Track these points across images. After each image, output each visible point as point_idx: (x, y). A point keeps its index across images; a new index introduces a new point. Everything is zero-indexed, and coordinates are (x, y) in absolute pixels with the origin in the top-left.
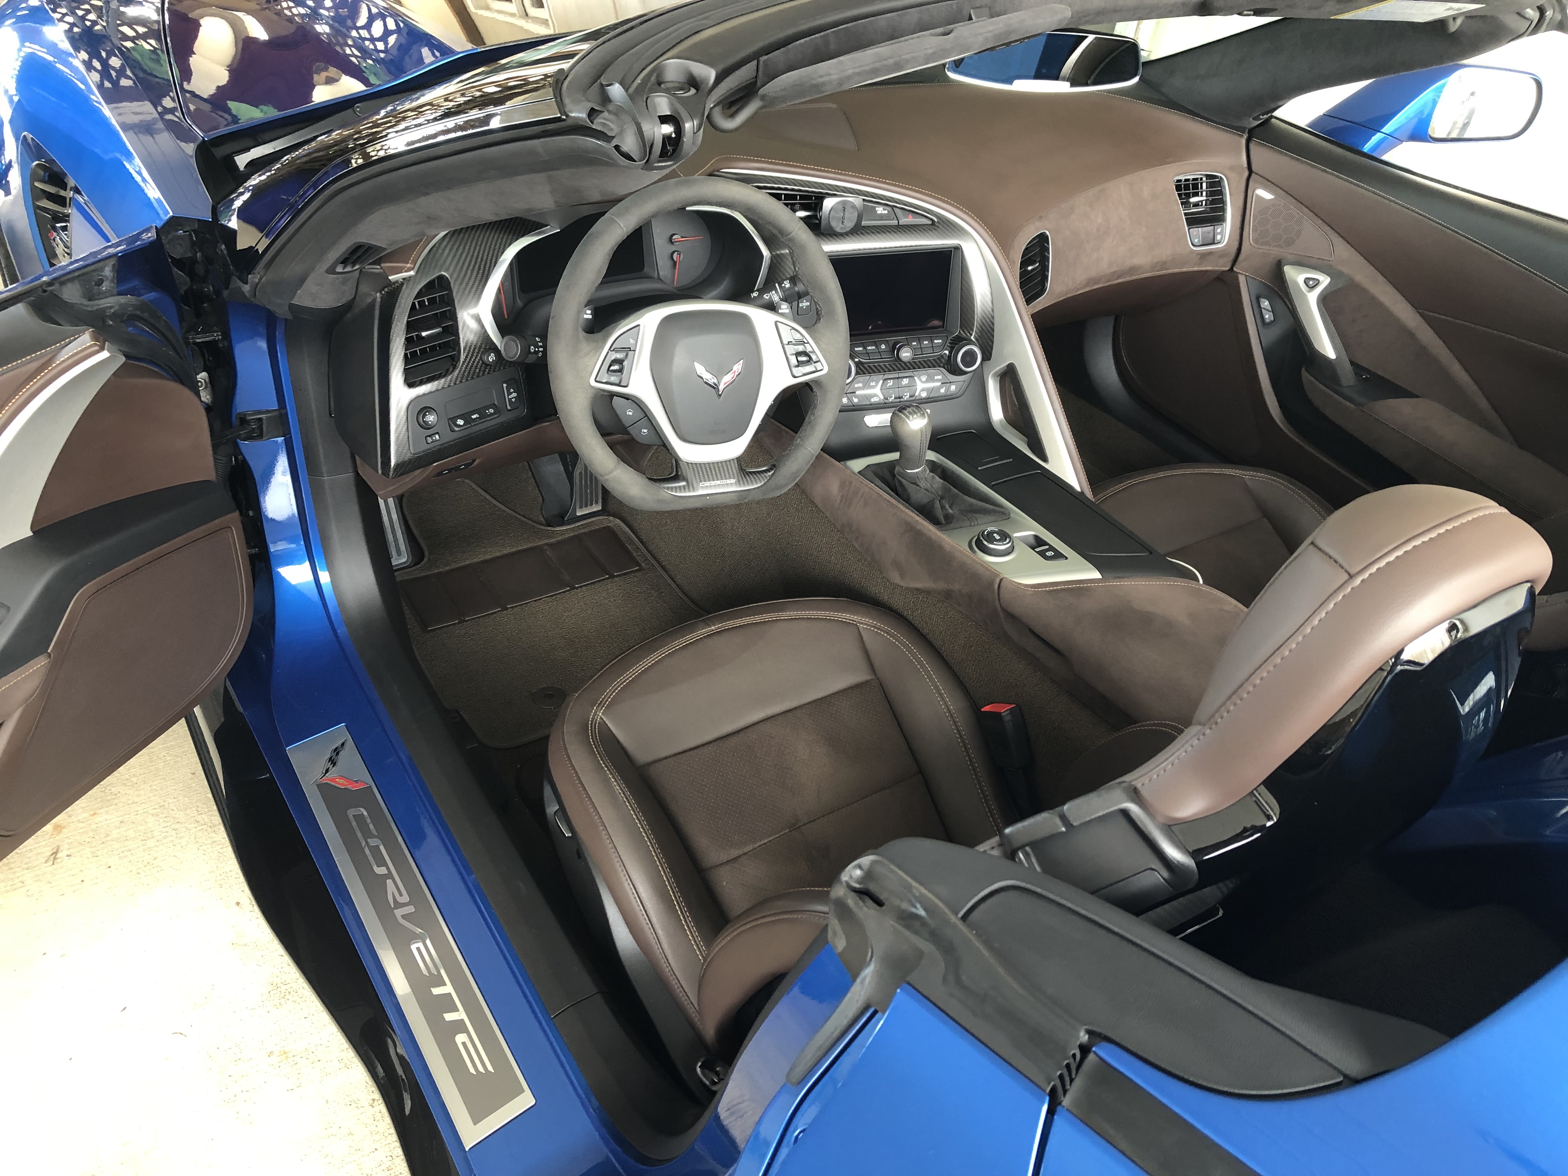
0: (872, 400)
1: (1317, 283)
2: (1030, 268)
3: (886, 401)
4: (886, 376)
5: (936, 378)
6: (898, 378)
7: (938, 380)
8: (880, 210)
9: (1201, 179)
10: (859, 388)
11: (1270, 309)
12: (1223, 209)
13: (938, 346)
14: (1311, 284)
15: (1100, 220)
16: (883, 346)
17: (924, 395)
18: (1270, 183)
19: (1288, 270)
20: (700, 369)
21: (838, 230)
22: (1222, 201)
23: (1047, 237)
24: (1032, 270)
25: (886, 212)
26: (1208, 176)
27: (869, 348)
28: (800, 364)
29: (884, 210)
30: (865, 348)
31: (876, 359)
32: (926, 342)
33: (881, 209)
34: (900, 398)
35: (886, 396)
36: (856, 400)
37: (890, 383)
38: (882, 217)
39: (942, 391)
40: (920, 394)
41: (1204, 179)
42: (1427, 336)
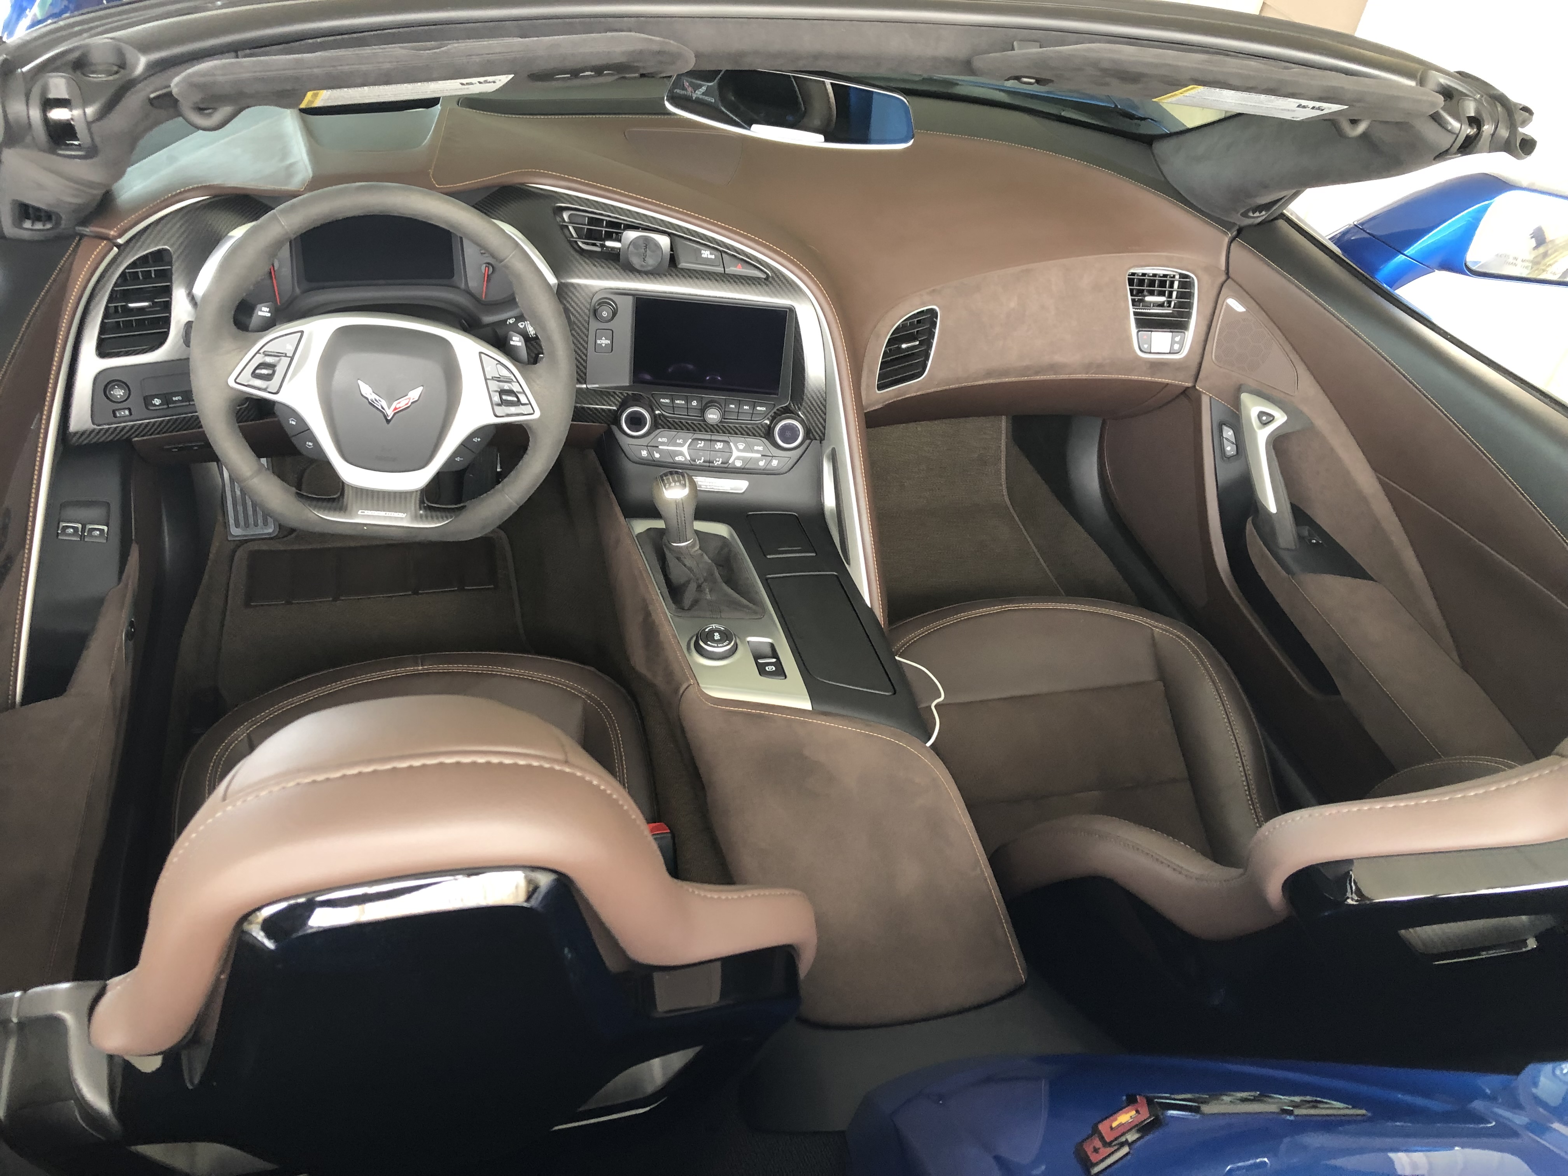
0: (677, 459)
1: (1271, 419)
2: (904, 346)
3: (692, 463)
4: (696, 436)
5: (756, 448)
6: (711, 440)
7: (758, 451)
8: (706, 254)
9: (1174, 276)
10: (663, 444)
11: (1234, 441)
12: (1189, 315)
13: (760, 413)
14: (1265, 419)
15: (1013, 305)
16: (694, 403)
17: (739, 464)
18: (1246, 293)
19: (1245, 397)
20: (366, 390)
21: (637, 267)
22: (1190, 306)
23: (937, 313)
24: (908, 349)
25: (713, 257)
26: (1180, 274)
27: (678, 402)
28: (504, 403)
29: (711, 254)
30: (672, 401)
31: (681, 414)
32: (746, 407)
33: (708, 252)
34: (709, 462)
35: (694, 457)
36: (657, 455)
37: (701, 444)
38: (707, 262)
39: (762, 463)
40: (734, 462)
41: (1177, 277)
42: (1382, 507)
